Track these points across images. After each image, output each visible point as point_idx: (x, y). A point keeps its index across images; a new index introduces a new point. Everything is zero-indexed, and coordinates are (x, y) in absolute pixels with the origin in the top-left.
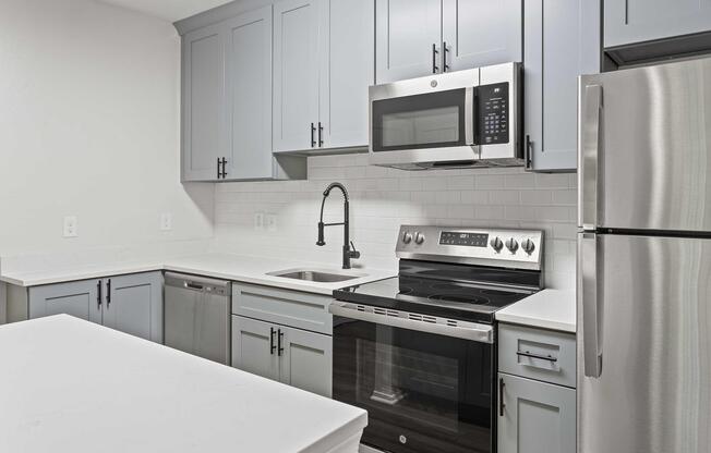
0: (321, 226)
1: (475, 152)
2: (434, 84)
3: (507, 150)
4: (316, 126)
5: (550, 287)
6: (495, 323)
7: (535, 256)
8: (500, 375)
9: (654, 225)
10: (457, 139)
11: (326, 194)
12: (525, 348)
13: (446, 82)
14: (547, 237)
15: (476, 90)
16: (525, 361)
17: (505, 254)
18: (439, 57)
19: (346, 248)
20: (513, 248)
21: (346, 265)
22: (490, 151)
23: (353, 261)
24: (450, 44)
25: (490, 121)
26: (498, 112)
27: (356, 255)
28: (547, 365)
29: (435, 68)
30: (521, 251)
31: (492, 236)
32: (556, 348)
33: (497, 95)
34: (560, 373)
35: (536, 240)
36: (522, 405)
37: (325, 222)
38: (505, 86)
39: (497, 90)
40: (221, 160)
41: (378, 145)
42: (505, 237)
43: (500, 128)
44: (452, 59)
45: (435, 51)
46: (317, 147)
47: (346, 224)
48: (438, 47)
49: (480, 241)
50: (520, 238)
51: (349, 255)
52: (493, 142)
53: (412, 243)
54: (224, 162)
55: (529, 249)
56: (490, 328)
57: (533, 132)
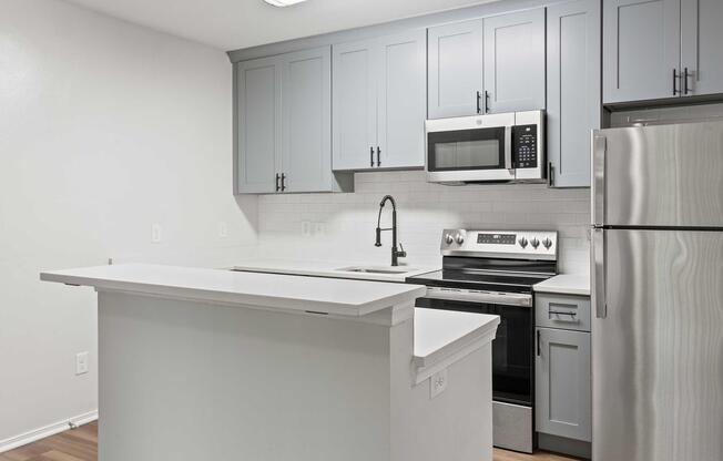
0: (378, 230)
1: (511, 173)
2: (480, 122)
3: (536, 173)
4: (375, 150)
5: (562, 273)
6: (533, 293)
7: (552, 251)
8: (537, 329)
9: (634, 221)
10: (498, 164)
11: (382, 205)
12: (554, 309)
13: (488, 121)
14: (561, 236)
15: (513, 128)
16: (554, 317)
17: (529, 249)
18: (482, 101)
19: (394, 249)
20: (536, 245)
21: (395, 263)
22: (523, 173)
23: (400, 259)
24: (491, 92)
25: (523, 151)
26: (529, 145)
27: (403, 254)
28: (569, 318)
29: (478, 109)
30: (541, 246)
31: (520, 236)
32: (575, 306)
33: (528, 133)
34: (578, 323)
35: (553, 237)
36: (552, 348)
37: (381, 227)
38: (534, 127)
39: (528, 129)
40: (280, 175)
41: (432, 167)
42: (529, 237)
43: (531, 157)
44: (493, 104)
45: (478, 97)
46: (375, 166)
47: (394, 229)
48: (481, 93)
49: (510, 240)
50: (541, 237)
51: (396, 254)
52: (525, 167)
53: (454, 243)
54: (283, 178)
55: (548, 245)
56: (530, 296)
57: (554, 159)
